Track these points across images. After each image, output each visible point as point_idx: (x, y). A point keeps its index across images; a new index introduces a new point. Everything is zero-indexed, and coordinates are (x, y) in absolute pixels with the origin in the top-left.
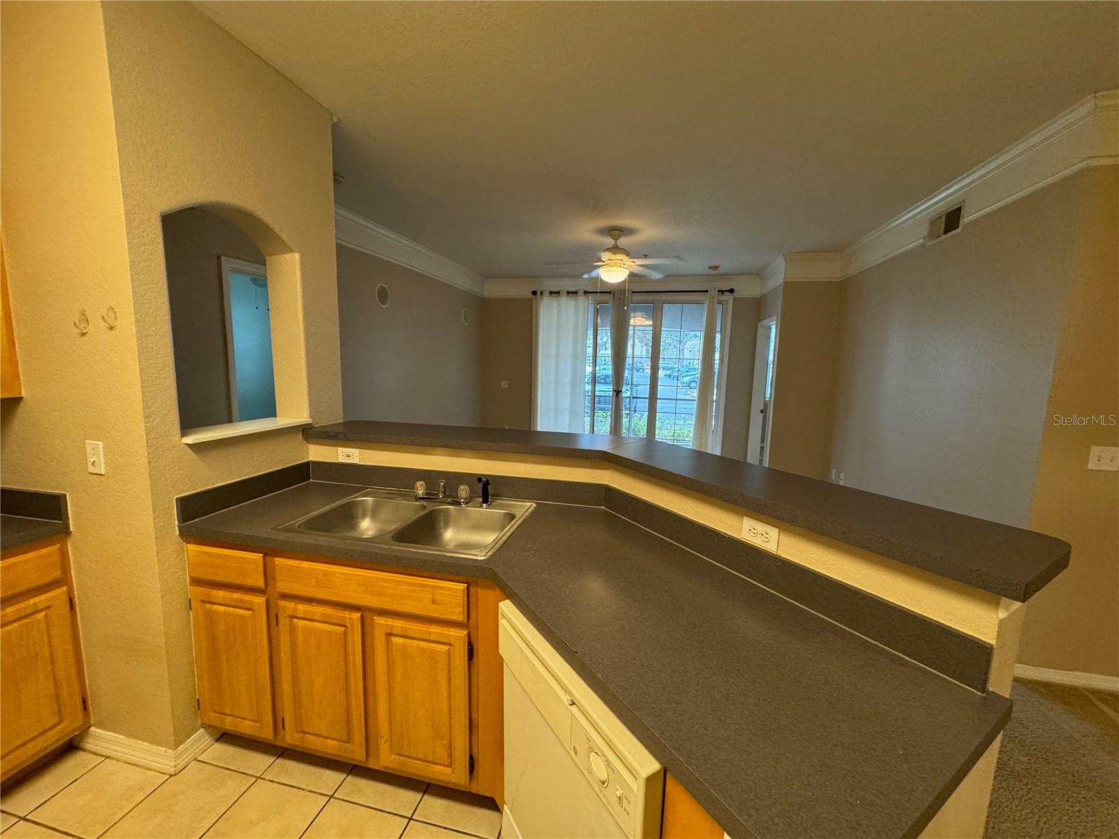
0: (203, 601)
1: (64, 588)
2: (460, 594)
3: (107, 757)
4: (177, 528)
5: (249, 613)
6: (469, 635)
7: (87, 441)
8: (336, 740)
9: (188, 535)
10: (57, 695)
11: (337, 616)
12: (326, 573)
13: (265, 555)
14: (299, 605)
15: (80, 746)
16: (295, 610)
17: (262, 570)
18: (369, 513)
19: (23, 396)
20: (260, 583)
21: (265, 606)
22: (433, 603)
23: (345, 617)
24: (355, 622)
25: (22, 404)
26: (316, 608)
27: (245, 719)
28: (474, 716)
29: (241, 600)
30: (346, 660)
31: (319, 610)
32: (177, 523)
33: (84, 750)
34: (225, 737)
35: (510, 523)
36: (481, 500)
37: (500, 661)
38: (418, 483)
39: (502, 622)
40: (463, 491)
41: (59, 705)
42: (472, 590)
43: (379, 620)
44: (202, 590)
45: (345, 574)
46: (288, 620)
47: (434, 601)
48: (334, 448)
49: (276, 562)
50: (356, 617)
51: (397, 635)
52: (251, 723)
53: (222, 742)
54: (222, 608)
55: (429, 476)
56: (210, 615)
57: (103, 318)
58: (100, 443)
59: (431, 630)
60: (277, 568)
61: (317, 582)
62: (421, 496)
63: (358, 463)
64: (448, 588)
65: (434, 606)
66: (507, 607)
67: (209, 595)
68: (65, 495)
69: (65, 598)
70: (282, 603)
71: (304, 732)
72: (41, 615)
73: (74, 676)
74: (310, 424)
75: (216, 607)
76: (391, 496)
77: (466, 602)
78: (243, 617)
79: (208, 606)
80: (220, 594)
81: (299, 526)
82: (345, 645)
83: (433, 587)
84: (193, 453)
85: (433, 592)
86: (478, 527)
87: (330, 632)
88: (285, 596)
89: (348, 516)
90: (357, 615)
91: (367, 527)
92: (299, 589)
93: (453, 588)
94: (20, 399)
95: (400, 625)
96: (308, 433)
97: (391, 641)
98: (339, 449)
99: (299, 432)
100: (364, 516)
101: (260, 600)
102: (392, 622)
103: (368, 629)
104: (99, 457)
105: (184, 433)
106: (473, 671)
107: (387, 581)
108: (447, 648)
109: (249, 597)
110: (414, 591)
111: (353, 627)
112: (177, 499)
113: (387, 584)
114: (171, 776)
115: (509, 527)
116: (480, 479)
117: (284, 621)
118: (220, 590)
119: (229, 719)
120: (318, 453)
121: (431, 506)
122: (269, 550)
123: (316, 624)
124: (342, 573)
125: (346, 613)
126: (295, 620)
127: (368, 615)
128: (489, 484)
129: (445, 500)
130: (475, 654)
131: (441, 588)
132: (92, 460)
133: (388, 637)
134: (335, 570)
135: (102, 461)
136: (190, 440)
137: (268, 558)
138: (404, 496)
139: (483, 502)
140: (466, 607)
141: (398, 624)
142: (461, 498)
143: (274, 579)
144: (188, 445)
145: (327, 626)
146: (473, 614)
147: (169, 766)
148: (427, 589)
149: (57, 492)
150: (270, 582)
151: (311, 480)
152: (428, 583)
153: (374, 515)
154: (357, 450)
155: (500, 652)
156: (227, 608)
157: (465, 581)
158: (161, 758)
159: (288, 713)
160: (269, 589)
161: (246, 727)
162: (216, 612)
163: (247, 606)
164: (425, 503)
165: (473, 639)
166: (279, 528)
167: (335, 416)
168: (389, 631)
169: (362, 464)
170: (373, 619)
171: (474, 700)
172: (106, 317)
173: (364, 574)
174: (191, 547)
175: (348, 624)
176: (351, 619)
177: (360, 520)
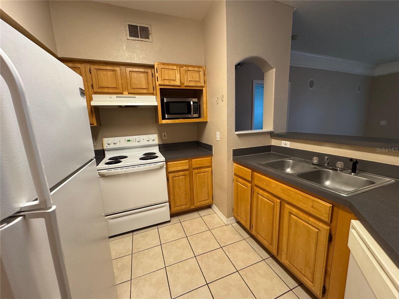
0: (236, 181)
1: (211, 168)
2: (328, 208)
3: (215, 213)
4: (232, 158)
5: (246, 188)
6: (330, 230)
7: (217, 132)
8: (267, 242)
9: (235, 161)
10: (208, 193)
11: (272, 198)
12: (270, 182)
13: (252, 171)
14: (260, 190)
15: (212, 207)
16: (259, 191)
17: (251, 175)
18: (290, 166)
19: (208, 121)
20: (250, 180)
21: (251, 187)
22: (312, 208)
23: (274, 200)
24: (278, 203)
25: (208, 123)
26: (265, 193)
27: (243, 220)
28: (329, 269)
29: (245, 183)
30: (273, 215)
31: (266, 194)
32: (232, 157)
33: (212, 209)
34: (238, 222)
35: (369, 185)
36: (351, 171)
37: (348, 251)
38: (314, 157)
39: (352, 231)
40: (340, 165)
41: (208, 196)
42: (335, 209)
43: (287, 206)
44: (236, 177)
45: (276, 184)
46: (256, 194)
47: (313, 207)
48: (280, 141)
49: (255, 174)
50: (278, 201)
51: (294, 215)
52: (244, 222)
53: (237, 223)
54: (240, 184)
55: (321, 156)
56: (237, 185)
57: (221, 98)
58: (219, 132)
59: (310, 219)
60: (255, 176)
61: (266, 184)
62: (315, 163)
63: (289, 147)
64: (321, 203)
65: (312, 209)
66: (356, 223)
67: (238, 179)
68: (212, 146)
69: (211, 170)
70: (255, 188)
71: (257, 233)
72: (207, 173)
73: (211, 190)
74: (273, 131)
75: (239, 183)
76: (301, 161)
77: (330, 213)
78: (245, 188)
79: (237, 182)
80: (240, 180)
81: (263, 164)
82: (274, 210)
83: (313, 200)
84: (237, 137)
85: (313, 203)
86: (347, 184)
87: (269, 203)
88: (257, 186)
89: (282, 166)
90: (279, 201)
91: (289, 170)
92: (260, 185)
93: (323, 204)
94: (207, 122)
95: (295, 211)
96: (272, 135)
97: (291, 216)
98: (282, 141)
99: (269, 134)
100: (288, 167)
101: (249, 185)
102: (292, 209)
103: (282, 208)
104: (218, 136)
105: (236, 131)
106: (331, 248)
107: (292, 191)
108: (317, 230)
109: (247, 183)
110: (304, 199)
111: (277, 204)
112: (233, 149)
113: (291, 192)
114: (226, 225)
115: (368, 186)
116: (351, 160)
117: (255, 194)
118: (240, 179)
119: (239, 217)
120: (275, 142)
121: (319, 168)
122: (254, 170)
123: (265, 199)
124: (275, 183)
125: (275, 198)
126: (258, 195)
127: (283, 202)
128: (358, 163)
129: (328, 167)
130: (333, 240)
131: (317, 202)
132: (217, 137)
133: (290, 214)
134: (272, 181)
135: (219, 137)
136: (237, 133)
137: (253, 172)
138: (307, 163)
139: (352, 172)
140: (330, 216)
141: (295, 210)
142: (338, 168)
143: (254, 179)
144: (236, 134)
145: (268, 201)
146: (334, 221)
147: (225, 222)
148: (310, 200)
149: (211, 145)
150: (253, 180)
151: (271, 152)
152: (311, 198)
153: (292, 168)
154: (289, 142)
155: (348, 245)
156: (241, 185)
157: (332, 203)
158: (224, 219)
159: (254, 224)
160: (252, 182)
161: (243, 222)
162: (239, 184)
163: (246, 186)
164: (317, 167)
165: (333, 233)
166: (257, 163)
167: (283, 130)
168: (291, 211)
169: (291, 147)
170: (285, 204)
171: (330, 262)
172: (222, 98)
173: (283, 186)
174: (235, 164)
175: (275, 203)
176: (277, 201)
177: (286, 168)
